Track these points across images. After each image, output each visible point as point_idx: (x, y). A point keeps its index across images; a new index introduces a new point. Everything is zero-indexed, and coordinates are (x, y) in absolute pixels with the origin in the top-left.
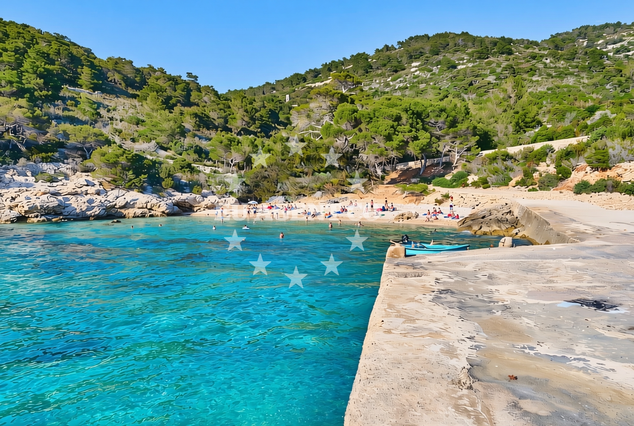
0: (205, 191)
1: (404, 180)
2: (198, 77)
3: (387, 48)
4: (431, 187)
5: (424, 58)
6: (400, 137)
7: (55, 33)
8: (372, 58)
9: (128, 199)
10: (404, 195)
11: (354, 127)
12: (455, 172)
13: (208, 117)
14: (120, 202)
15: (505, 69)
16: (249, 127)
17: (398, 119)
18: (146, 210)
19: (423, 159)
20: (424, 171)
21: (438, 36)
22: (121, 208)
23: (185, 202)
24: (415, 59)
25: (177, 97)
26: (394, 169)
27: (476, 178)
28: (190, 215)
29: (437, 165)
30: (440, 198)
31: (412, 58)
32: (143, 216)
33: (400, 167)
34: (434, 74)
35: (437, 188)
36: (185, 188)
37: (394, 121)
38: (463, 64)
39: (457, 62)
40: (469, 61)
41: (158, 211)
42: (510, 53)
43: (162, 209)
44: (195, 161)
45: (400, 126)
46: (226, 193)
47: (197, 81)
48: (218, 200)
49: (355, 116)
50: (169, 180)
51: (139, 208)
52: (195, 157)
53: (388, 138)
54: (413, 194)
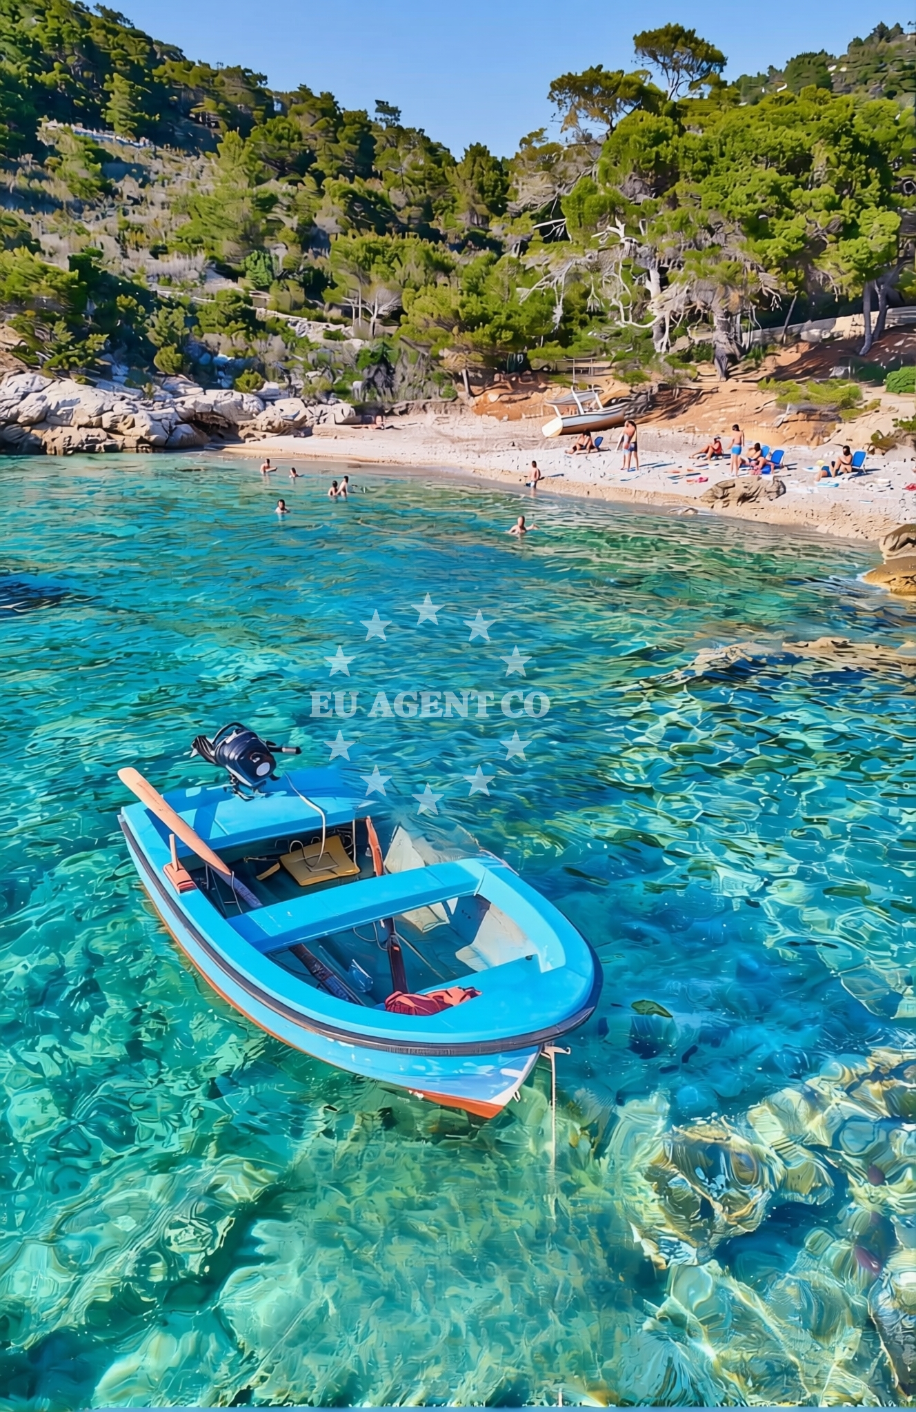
0: (270, 386)
1: (807, 372)
2: (399, 112)
4: (870, 394)
7: (98, 7)
8: (839, 63)
9: (52, 401)
10: (784, 416)
11: (655, 190)
14: (30, 408)
17: (799, 163)
18: (100, 430)
19: (874, 308)
20: (871, 347)
22: (32, 423)
23: (213, 412)
26: (795, 341)
28: (223, 448)
30: (887, 429)
32: (88, 449)
33: (812, 332)
36: (221, 374)
37: (785, 171)
41: (130, 437)
43: (140, 431)
44: (296, 307)
45: (800, 189)
46: (328, 394)
47: (397, 120)
48: (304, 412)
49: (657, 154)
50: (170, 349)
51: (80, 426)
52: (300, 296)
53: (757, 228)
54: (809, 413)
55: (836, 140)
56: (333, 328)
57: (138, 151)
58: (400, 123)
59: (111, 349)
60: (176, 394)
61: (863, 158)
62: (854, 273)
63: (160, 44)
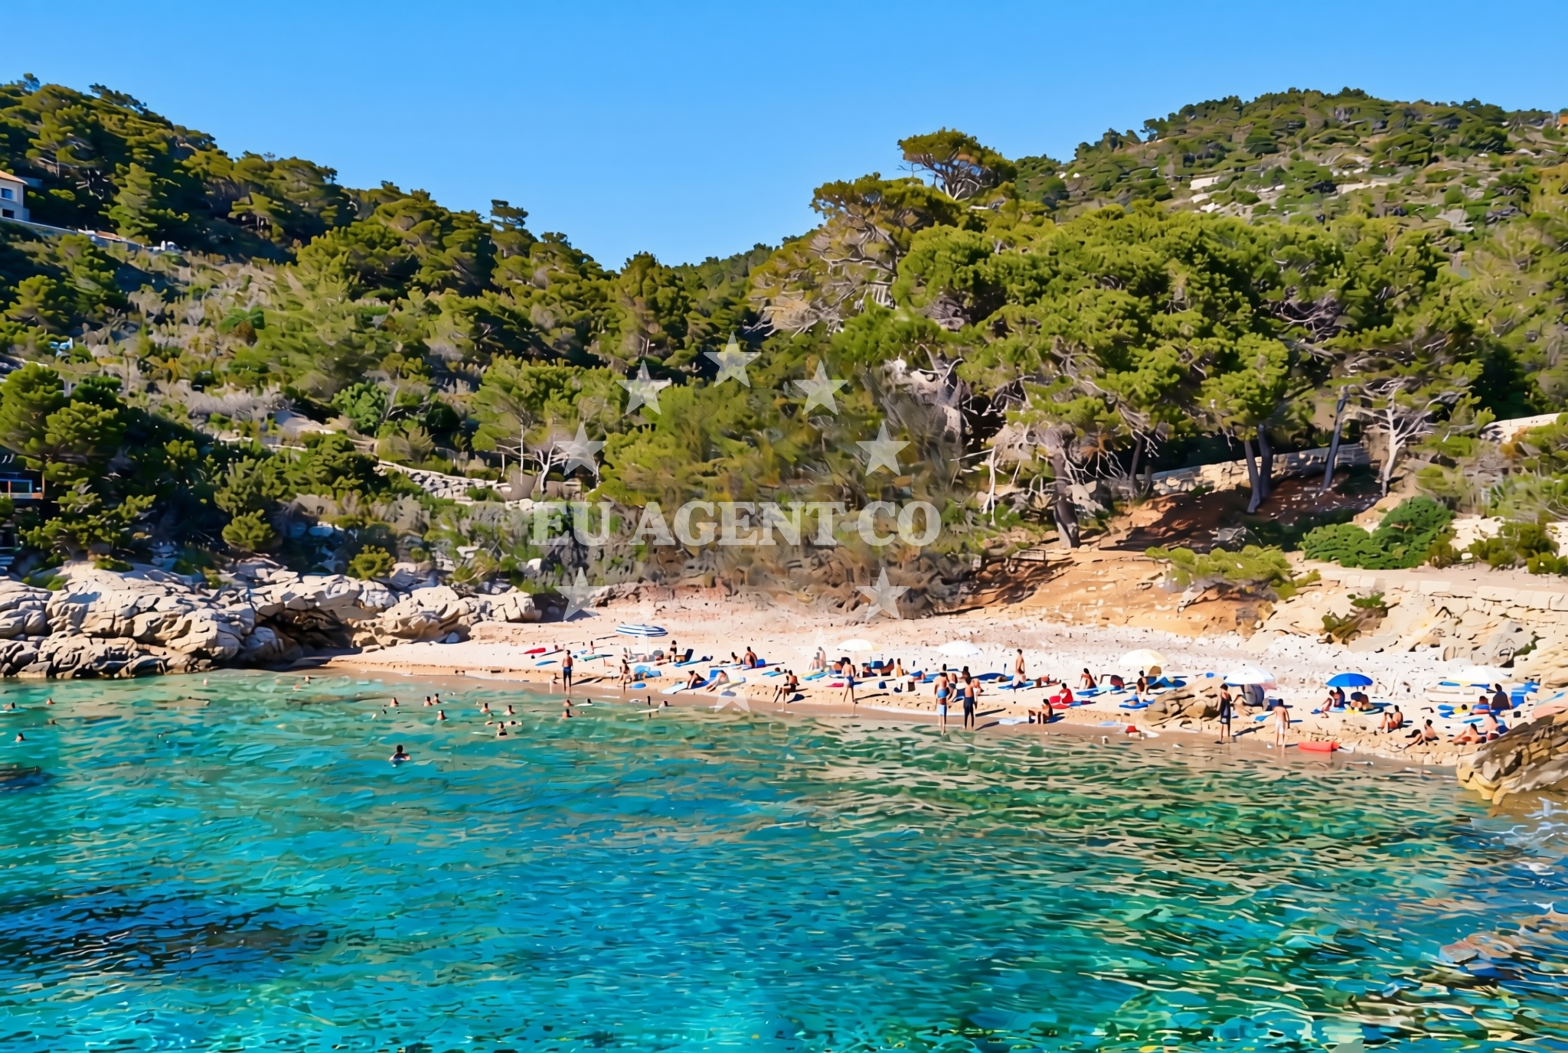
0: (404, 567)
1: (1180, 536)
2: (525, 214)
3: (1114, 139)
4: (1298, 563)
5: (1230, 161)
6: (1165, 354)
8: (1069, 168)
10: (1188, 595)
11: (975, 316)
12: (1391, 502)
13: (524, 323)
15: (1496, 191)
16: (664, 359)
18: (126, 642)
19: (1258, 452)
20: (1263, 502)
21: (1271, 99)
24: (1202, 166)
25: (446, 268)
26: (1148, 495)
27: (1491, 528)
28: (326, 662)
29: (1315, 474)
30: (1343, 609)
31: (1191, 163)
33: (1170, 484)
34: (1265, 209)
35: (1330, 571)
36: (326, 552)
37: (1138, 293)
38: (1354, 180)
39: (1335, 174)
40: (1374, 170)
42: (1500, 146)
43: (196, 639)
44: (418, 457)
45: (1160, 313)
46: (492, 578)
47: (523, 223)
48: (460, 605)
49: (976, 273)
50: (252, 518)
51: (95, 635)
52: (425, 442)
53: (1115, 358)
54: (1223, 590)
55: (1188, 258)
56: (479, 483)
57: (159, 256)
58: (525, 227)
59: (154, 516)
60: (252, 582)
61: (1227, 280)
62: (1246, 412)
63: (183, 130)
